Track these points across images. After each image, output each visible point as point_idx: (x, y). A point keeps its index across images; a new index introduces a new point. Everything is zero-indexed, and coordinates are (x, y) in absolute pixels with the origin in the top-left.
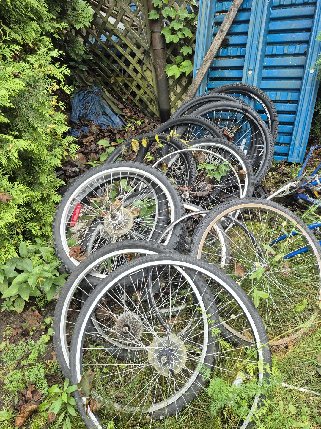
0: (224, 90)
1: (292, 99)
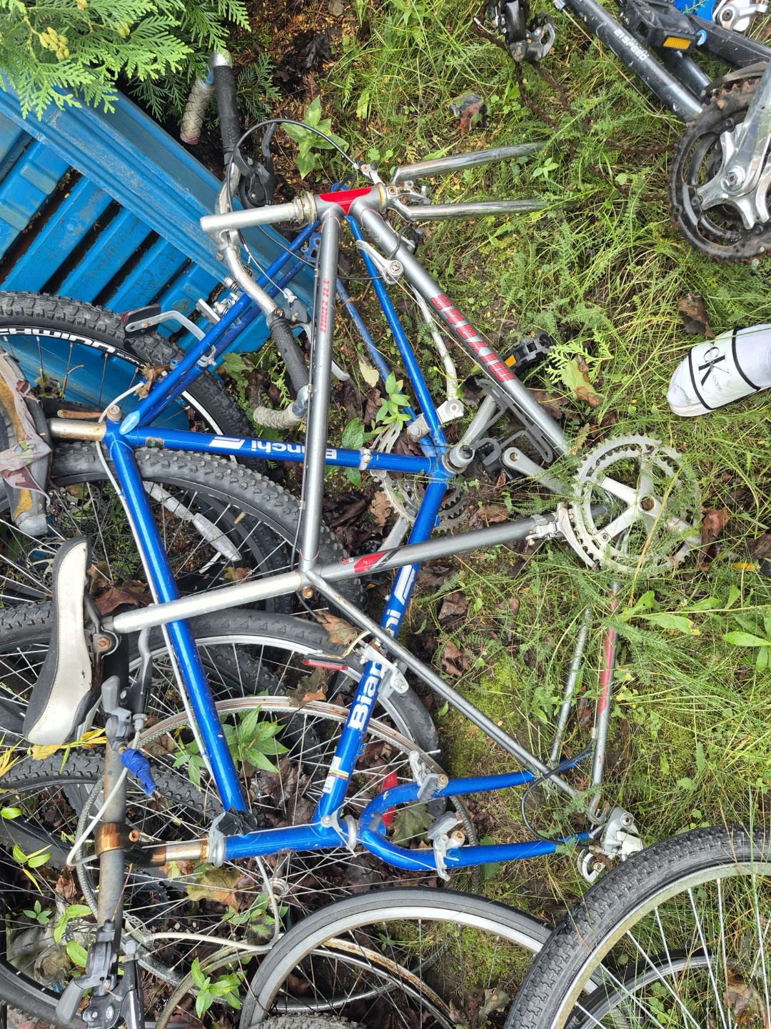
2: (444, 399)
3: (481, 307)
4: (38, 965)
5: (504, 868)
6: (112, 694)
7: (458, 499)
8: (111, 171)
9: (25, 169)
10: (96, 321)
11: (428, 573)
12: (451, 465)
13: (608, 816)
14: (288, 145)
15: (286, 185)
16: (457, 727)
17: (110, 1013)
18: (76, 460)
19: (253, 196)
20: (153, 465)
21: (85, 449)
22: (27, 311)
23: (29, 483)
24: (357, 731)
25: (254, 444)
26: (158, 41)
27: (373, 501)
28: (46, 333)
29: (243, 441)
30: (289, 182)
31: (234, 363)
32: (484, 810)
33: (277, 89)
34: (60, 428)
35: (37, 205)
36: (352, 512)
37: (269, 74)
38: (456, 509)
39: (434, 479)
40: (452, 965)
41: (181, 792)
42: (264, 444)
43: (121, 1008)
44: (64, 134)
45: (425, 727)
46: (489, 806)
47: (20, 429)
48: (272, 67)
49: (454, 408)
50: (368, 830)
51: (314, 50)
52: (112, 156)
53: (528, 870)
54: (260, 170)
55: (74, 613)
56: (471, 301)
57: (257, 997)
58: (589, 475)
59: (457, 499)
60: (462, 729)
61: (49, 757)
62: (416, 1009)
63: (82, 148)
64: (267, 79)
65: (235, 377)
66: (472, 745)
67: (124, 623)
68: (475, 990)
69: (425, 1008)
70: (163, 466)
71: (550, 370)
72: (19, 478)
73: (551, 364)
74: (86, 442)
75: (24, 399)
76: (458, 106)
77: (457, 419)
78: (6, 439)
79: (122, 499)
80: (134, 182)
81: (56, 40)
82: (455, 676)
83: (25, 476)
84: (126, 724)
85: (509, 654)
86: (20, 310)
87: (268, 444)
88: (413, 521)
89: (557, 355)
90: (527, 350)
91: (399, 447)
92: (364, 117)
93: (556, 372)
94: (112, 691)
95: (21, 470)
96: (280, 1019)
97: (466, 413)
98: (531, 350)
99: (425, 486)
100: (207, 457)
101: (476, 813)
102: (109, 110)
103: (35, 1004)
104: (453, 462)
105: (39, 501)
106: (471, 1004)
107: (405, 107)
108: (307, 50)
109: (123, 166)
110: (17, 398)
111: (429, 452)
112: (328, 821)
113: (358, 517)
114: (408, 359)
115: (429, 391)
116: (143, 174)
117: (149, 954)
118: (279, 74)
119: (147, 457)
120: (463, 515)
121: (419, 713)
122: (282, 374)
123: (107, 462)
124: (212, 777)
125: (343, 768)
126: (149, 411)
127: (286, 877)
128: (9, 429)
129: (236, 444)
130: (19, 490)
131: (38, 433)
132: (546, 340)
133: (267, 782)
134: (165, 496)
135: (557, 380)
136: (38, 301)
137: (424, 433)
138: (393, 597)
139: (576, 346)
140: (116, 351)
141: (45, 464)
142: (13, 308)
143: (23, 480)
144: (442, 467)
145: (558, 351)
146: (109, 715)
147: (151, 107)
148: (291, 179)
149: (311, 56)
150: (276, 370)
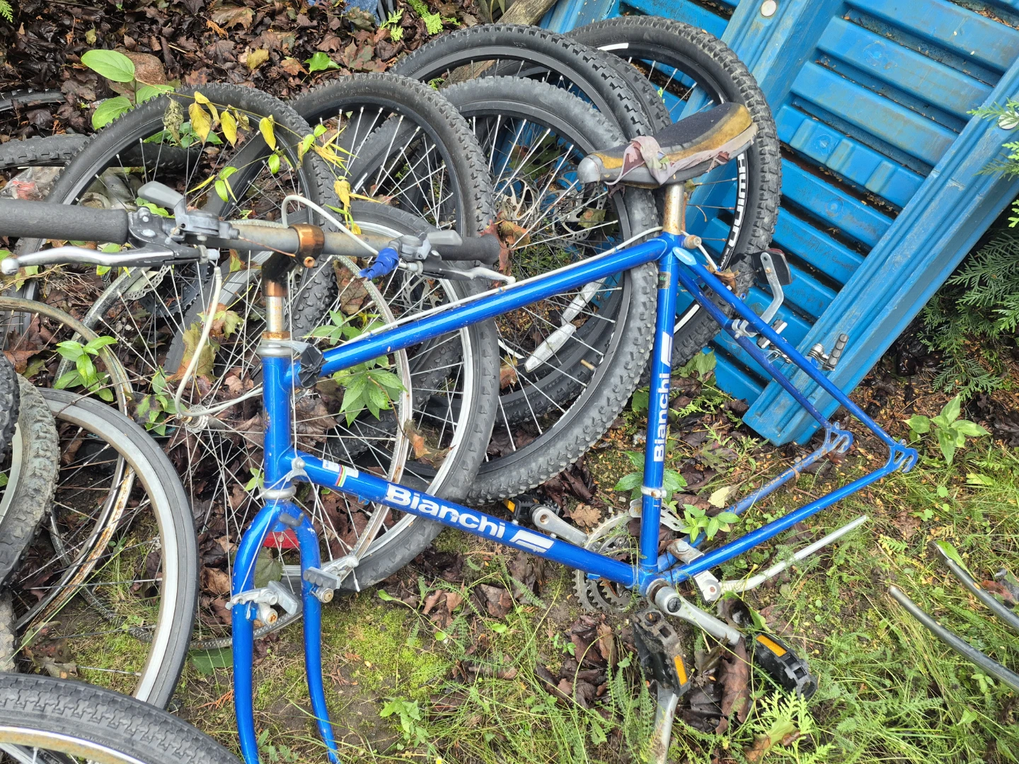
0: (646, 36)
1: (883, 193)
2: (718, 578)
3: (813, 615)
4: (96, 196)
5: (203, 679)
6: (446, 240)
7: (608, 600)
8: (908, 236)
9: (888, 165)
10: (763, 228)
11: (525, 570)
12: (656, 590)
14: (916, 409)
15: (879, 408)
16: (360, 613)
17: (149, 233)
18: (643, 209)
20: (645, 278)
21: (653, 217)
22: (766, 167)
23: (628, 166)
24: (384, 494)
27: (588, 507)
28: (743, 186)
29: (669, 365)
30: (882, 412)
31: (706, 363)
32: (269, 651)
33: (969, 396)
34: (675, 194)
35: (852, 177)
36: (578, 485)
37: (982, 388)
38: (598, 598)
39: (637, 571)
40: (86, 624)
41: (303, 318)
43: (156, 244)
44: (941, 194)
45: (374, 574)
46: (273, 656)
47: (680, 157)
48: (989, 391)
49: (712, 590)
50: (280, 512)
51: (1012, 430)
52: (924, 237)
53: (202, 709)
56: (819, 603)
57: (74, 404)
59: (610, 599)
60: (359, 619)
61: (337, 195)
62: (47, 584)
63: (929, 210)
64: (977, 386)
65: (690, 365)
66: (342, 632)
68: (66, 653)
69: (48, 593)
70: (644, 288)
71: (776, 696)
72: (633, 157)
73: (784, 697)
74: (661, 217)
75: (712, 159)
76: (1006, 577)
77: (700, 593)
78: (671, 145)
79: (612, 251)
80: (898, 258)
82: (422, 608)
83: (635, 163)
85: (449, 670)
86: (767, 161)
90: (796, 668)
91: (663, 530)
92: (968, 481)
93: (775, 703)
94: (449, 240)
95: (641, 158)
96: (54, 427)
97: (708, 604)
98: (796, 672)
99: (627, 561)
100: (654, 330)
101: (265, 642)
102: (1012, 222)
103: (62, 192)
104: (660, 592)
105: (612, 174)
106: (51, 648)
107: (988, 523)
108: (1012, 424)
109: (915, 248)
110: (713, 152)
111: (662, 562)
112: (298, 466)
113: (571, 492)
114: (759, 536)
115: (726, 560)
116: (907, 265)
117: (120, 294)
118: (984, 398)
120: (592, 608)
121: (391, 565)
122: (700, 410)
123: (643, 237)
124: (345, 343)
125: (349, 480)
126: (696, 273)
127: (209, 429)
128: (679, 147)
129: (665, 357)
130: (622, 156)
131: (678, 172)
132: (809, 690)
133: (308, 406)
134: (586, 298)
135: (765, 705)
136: (776, 176)
137: (682, 558)
138: (517, 529)
139: (806, 725)
140: (731, 248)
141: (647, 179)
142: (768, 155)
143: (631, 160)
144: (650, 579)
145: (798, 704)
146: (423, 238)
147: (959, 274)
148: (886, 413)
149: (1007, 428)
150: (705, 403)
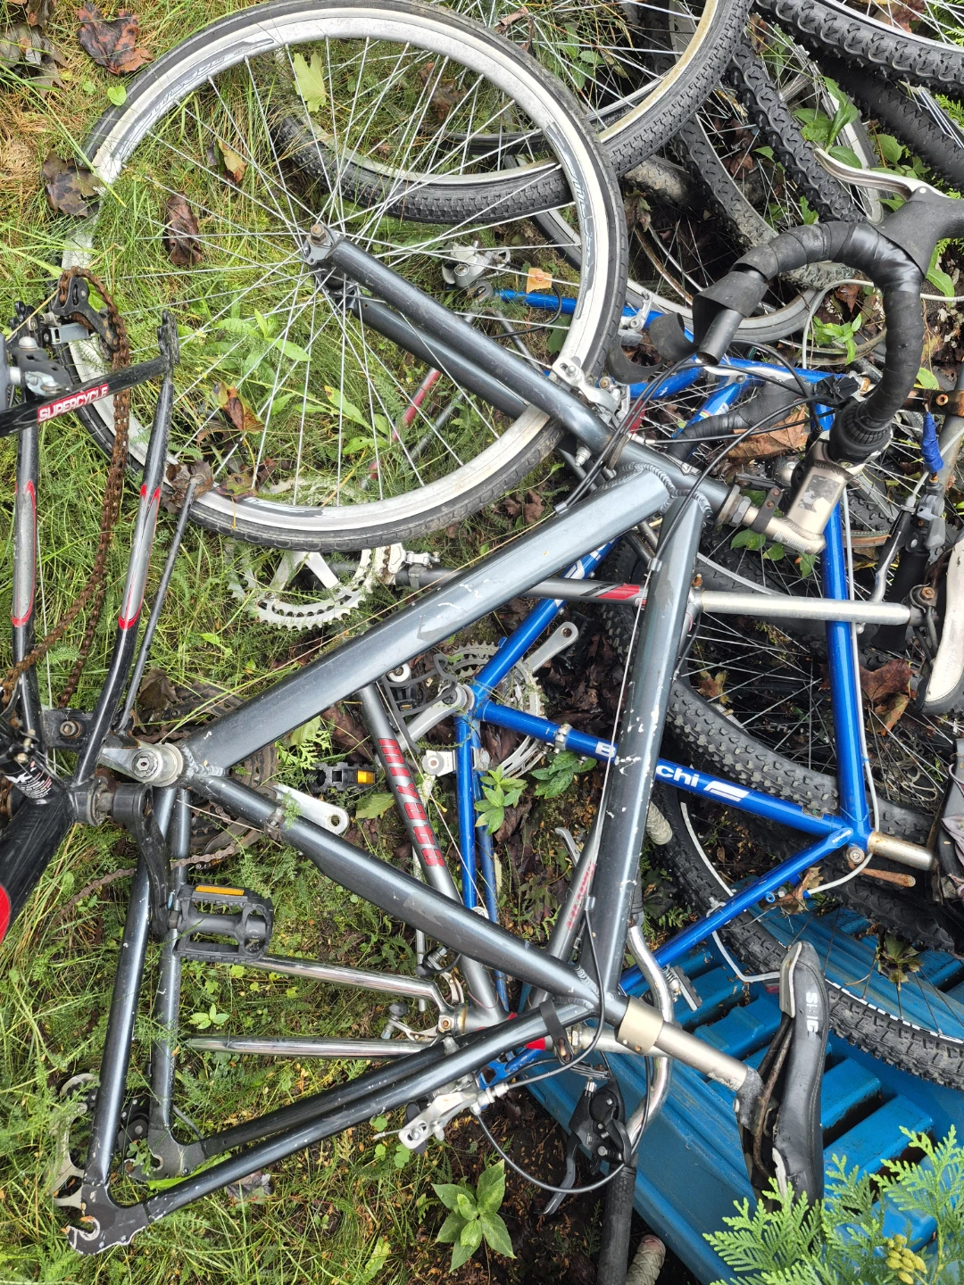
2: (440, 780)
13: (473, 284)
19: (610, 1102)
20: (821, 787)
25: (694, 784)
26: (751, 1261)
29: (707, 789)
34: (921, 856)
42: (682, 779)
49: (433, 764)
54: (589, 1139)
55: (953, 629)
58: (347, 598)
67: (898, 613)
73: (321, 751)
77: (435, 749)
81: (905, 1260)
84: (925, 504)
87: (677, 778)
88: (519, 664)
89: (310, 759)
91: (505, 752)
97: (422, 751)
100: (756, 779)
119: (826, 797)
129: (715, 787)
146: (941, 516)
